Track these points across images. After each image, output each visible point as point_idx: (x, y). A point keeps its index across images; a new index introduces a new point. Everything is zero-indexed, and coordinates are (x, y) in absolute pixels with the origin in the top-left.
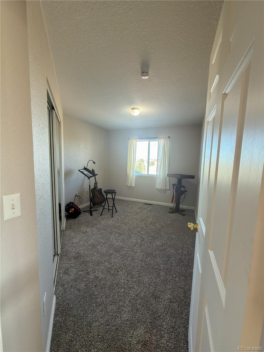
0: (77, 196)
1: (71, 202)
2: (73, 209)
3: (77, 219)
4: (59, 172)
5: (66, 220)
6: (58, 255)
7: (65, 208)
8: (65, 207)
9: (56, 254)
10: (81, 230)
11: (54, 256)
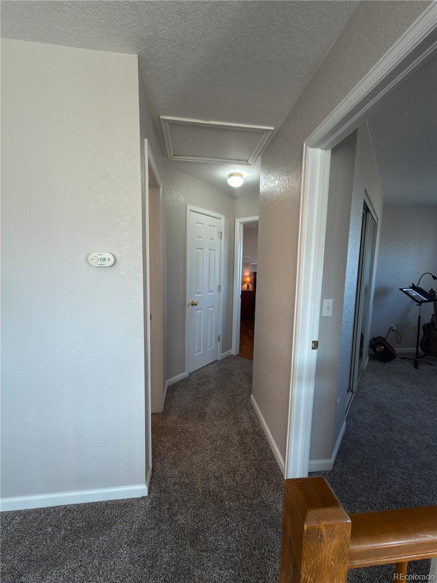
0: (393, 330)
1: (381, 337)
2: (383, 347)
3: (387, 364)
4: (368, 290)
5: (369, 359)
6: (353, 392)
7: (370, 343)
8: (370, 341)
9: (350, 390)
10: (390, 380)
11: (348, 391)
